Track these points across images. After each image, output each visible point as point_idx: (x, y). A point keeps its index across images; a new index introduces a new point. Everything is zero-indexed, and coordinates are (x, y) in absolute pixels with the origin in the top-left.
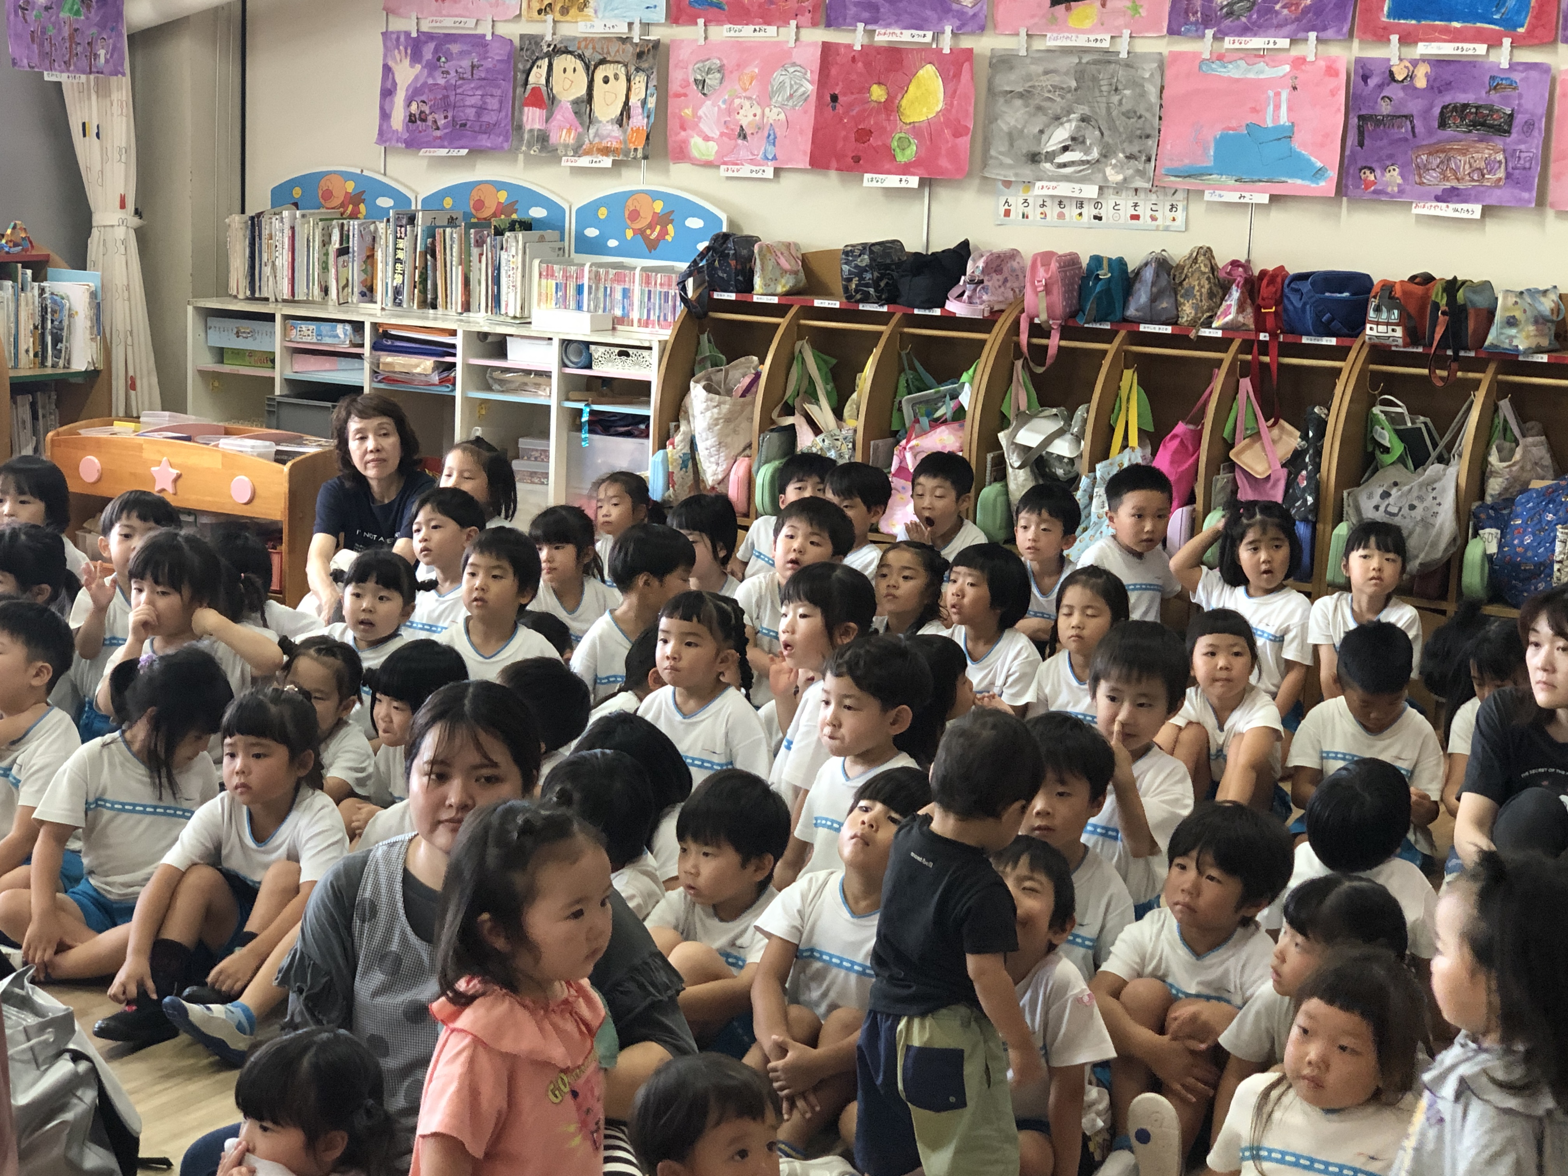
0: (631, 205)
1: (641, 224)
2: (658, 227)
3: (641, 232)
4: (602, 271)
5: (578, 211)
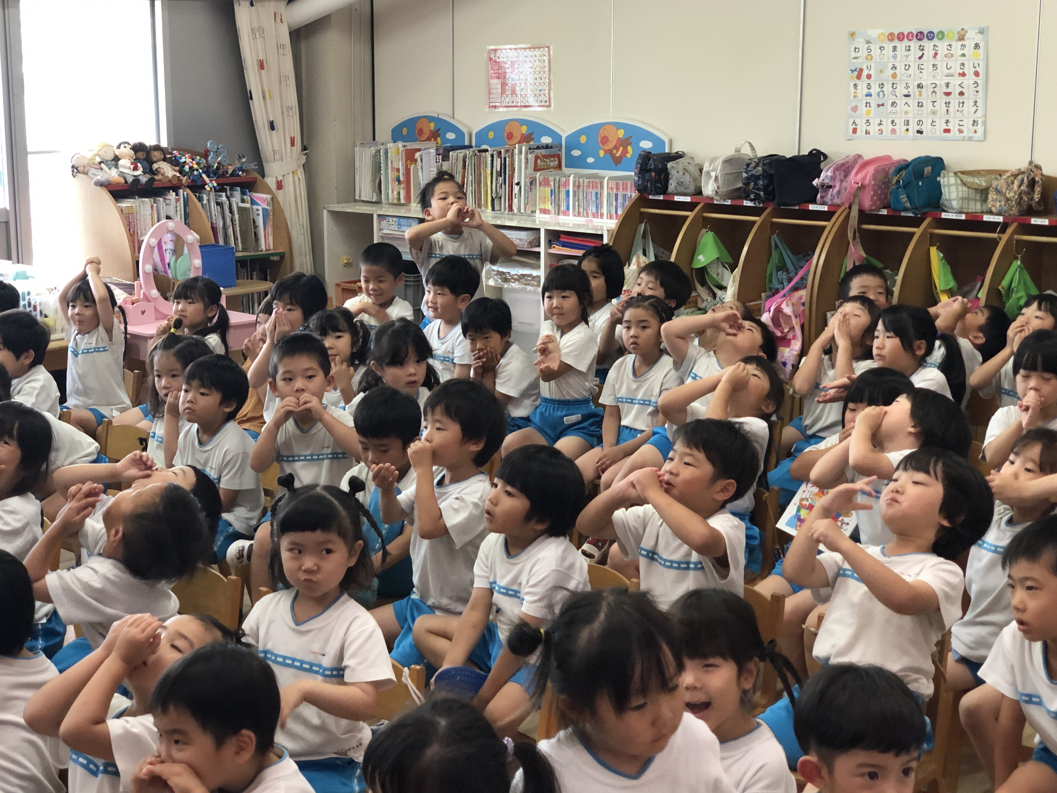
0: (602, 133)
1: (610, 146)
2: (621, 148)
3: (609, 152)
4: (581, 180)
5: (566, 138)
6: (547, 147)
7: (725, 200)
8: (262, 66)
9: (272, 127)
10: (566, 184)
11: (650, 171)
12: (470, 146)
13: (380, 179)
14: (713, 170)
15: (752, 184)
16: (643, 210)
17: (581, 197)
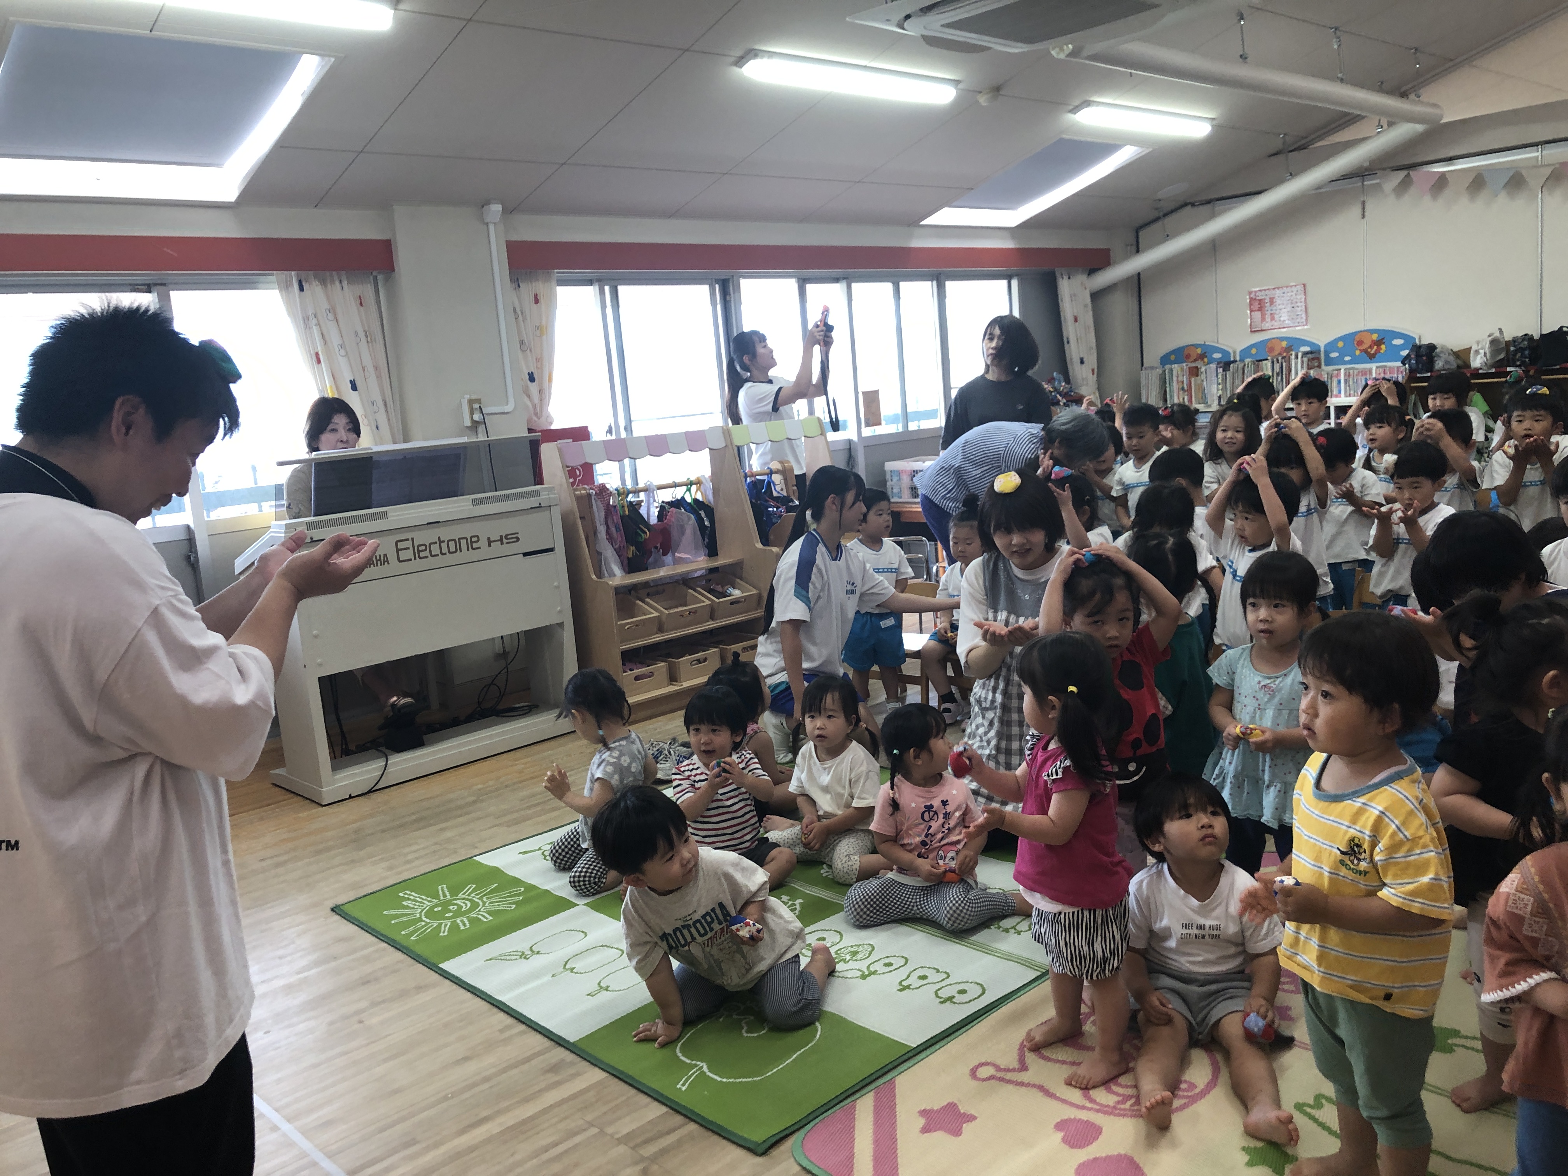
0: (1357, 338)
1: (1364, 347)
2: (1375, 347)
3: (1366, 351)
4: (1351, 371)
5: (1326, 346)
6: (1311, 353)
7: (1489, 369)
8: (1076, 320)
9: (1082, 362)
10: (1338, 375)
11: (1422, 356)
12: (1235, 361)
13: (1165, 391)
14: (1482, 349)
15: (1519, 355)
16: (1413, 385)
17: (1351, 383)
